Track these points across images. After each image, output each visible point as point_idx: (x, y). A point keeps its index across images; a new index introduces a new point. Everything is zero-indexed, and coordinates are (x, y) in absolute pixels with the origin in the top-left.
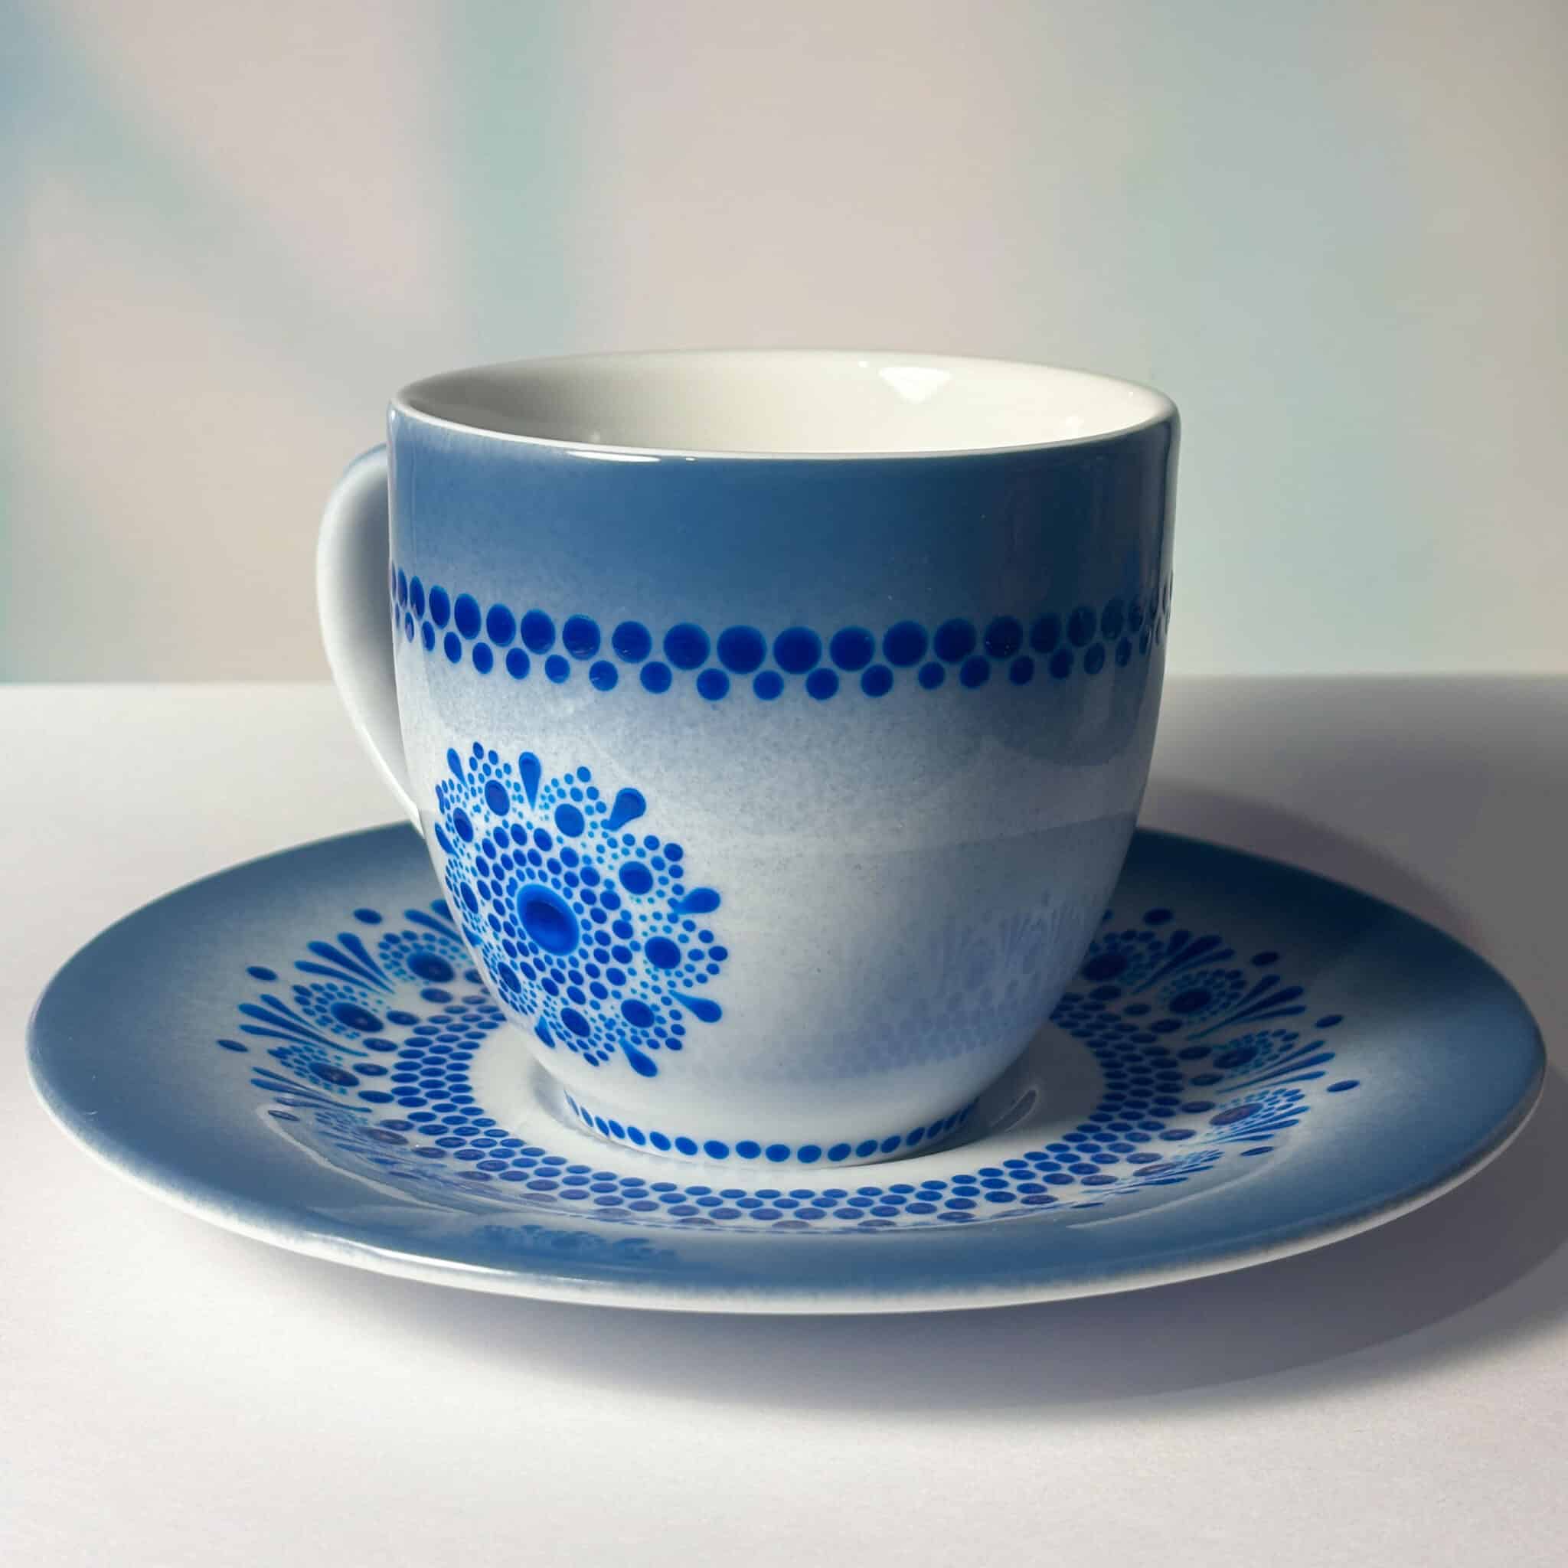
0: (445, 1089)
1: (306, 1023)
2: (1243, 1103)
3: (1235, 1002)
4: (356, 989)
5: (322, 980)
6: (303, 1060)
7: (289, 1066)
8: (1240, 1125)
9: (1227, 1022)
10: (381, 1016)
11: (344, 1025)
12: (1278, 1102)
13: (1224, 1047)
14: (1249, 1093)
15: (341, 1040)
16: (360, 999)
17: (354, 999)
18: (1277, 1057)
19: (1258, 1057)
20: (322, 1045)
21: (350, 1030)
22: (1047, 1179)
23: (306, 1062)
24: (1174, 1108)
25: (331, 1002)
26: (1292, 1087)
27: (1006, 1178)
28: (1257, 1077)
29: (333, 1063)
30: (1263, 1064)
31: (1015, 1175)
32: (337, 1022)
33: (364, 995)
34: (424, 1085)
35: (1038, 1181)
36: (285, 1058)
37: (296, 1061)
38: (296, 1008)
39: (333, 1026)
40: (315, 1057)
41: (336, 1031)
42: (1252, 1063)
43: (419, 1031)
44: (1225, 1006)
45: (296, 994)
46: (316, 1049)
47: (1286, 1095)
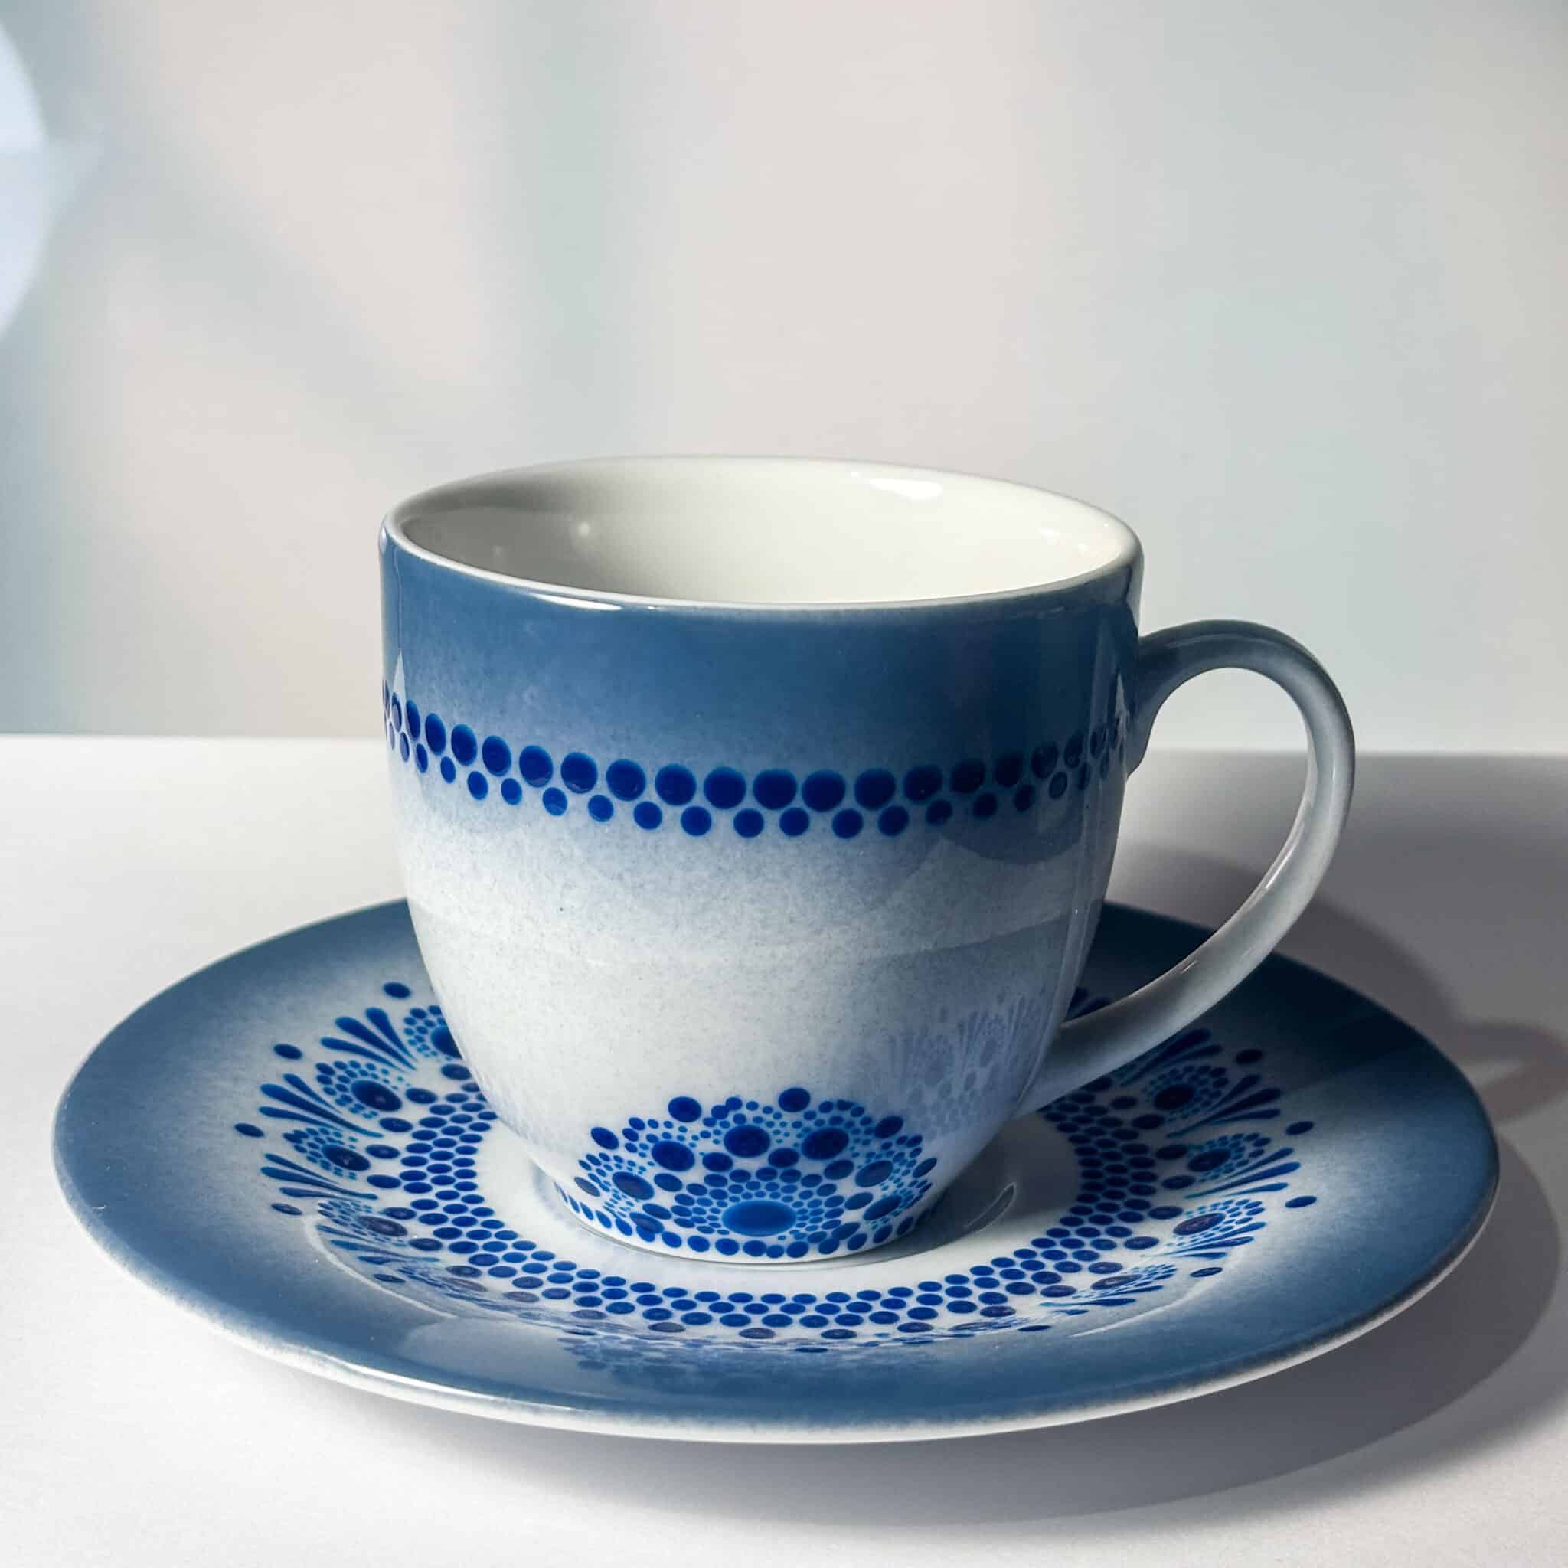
0: (451, 1174)
1: (327, 1104)
2: (1208, 1212)
3: (1215, 1102)
4: (379, 1066)
5: (345, 1057)
6: (318, 1144)
7: (302, 1150)
8: (1200, 1237)
9: (1207, 1121)
10: (400, 1094)
11: (363, 1105)
12: (1239, 1214)
13: (1200, 1148)
14: (1216, 1201)
15: (357, 1120)
16: (382, 1076)
17: (375, 1077)
18: (1245, 1163)
19: (1229, 1161)
20: (338, 1126)
21: (368, 1110)
22: (1010, 1288)
23: (321, 1146)
24: (1144, 1213)
25: (353, 1080)
26: (1254, 1198)
27: (970, 1286)
28: (1225, 1183)
29: (347, 1145)
30: (1232, 1170)
31: (979, 1283)
32: (356, 1101)
33: (385, 1072)
34: (432, 1169)
35: (1000, 1290)
36: (300, 1142)
37: (311, 1145)
38: (317, 1087)
39: (352, 1105)
40: (330, 1140)
41: (353, 1111)
42: (1223, 1167)
43: (434, 1110)
44: (1207, 1104)
45: (318, 1073)
46: (331, 1131)
47: (1247, 1207)
